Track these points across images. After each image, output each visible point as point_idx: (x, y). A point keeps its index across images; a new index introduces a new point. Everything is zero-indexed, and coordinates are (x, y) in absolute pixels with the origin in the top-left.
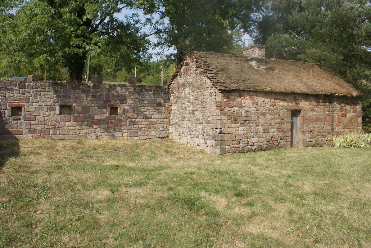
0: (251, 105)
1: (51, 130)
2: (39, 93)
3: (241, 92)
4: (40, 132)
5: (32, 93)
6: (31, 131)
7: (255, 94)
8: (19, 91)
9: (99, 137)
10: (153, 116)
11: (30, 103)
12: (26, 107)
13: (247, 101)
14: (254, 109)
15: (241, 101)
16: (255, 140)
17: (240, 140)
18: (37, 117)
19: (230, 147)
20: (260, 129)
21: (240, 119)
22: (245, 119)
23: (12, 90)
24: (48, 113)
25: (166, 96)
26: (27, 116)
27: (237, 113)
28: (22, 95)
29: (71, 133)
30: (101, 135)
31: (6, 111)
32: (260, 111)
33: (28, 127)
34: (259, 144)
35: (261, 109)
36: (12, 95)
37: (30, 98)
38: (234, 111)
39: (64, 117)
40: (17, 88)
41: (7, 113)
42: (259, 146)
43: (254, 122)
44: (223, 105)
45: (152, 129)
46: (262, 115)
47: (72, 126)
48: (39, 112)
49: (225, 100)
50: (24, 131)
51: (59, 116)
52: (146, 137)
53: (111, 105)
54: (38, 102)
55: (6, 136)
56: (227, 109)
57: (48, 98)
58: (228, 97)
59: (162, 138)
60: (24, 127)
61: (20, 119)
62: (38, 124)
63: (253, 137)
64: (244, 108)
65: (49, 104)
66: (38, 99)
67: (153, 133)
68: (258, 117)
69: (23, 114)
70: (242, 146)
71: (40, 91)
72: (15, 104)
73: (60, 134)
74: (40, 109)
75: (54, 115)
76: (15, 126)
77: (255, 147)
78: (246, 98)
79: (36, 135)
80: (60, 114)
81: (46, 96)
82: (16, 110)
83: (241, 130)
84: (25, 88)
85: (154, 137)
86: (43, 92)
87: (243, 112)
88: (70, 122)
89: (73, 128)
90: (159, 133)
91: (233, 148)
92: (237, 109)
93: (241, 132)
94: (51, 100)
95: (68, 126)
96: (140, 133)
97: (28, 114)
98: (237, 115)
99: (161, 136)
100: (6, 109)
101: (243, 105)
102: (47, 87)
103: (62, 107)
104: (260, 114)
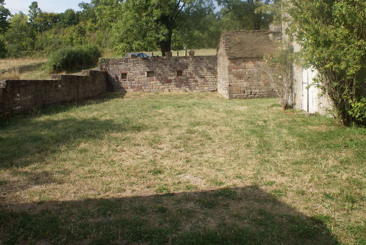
0: (254, 67)
1: (143, 87)
2: (135, 65)
3: (245, 59)
4: (137, 87)
5: (131, 65)
6: (132, 87)
7: (257, 59)
8: (125, 64)
9: (171, 91)
10: (206, 76)
11: (131, 71)
12: (129, 73)
13: (250, 65)
14: (256, 70)
15: (245, 65)
16: (257, 91)
17: (245, 90)
18: (135, 79)
19: (236, 95)
20: (262, 83)
21: (244, 77)
22: (248, 77)
23: (121, 64)
24: (140, 76)
25: (215, 63)
26: (130, 79)
27: (241, 73)
28: (127, 67)
29: (154, 88)
30: (172, 89)
31: (119, 76)
32: (261, 71)
33: (130, 85)
34: (261, 94)
35: (262, 70)
36: (121, 67)
37: (131, 68)
38: (239, 72)
39: (150, 78)
40: (124, 63)
41: (120, 77)
42: (260, 95)
43: (256, 78)
44: (231, 68)
45: (205, 85)
46: (263, 74)
47: (155, 84)
48: (135, 76)
49: (233, 64)
50: (129, 87)
51: (147, 78)
52: (201, 90)
53: (177, 70)
54: (135, 70)
55: (120, 90)
56: (233, 70)
57: (140, 67)
58: (234, 63)
59: (213, 91)
60: (128, 85)
61: (126, 80)
62: (135, 83)
63: (256, 89)
64: (248, 69)
65: (141, 71)
66: (135, 69)
67: (206, 88)
68: (260, 76)
69: (127, 78)
70: (246, 94)
71: (136, 64)
72: (123, 72)
73: (148, 89)
74: (136, 74)
75: (144, 78)
76: (124, 84)
77: (258, 96)
78: (249, 63)
79: (135, 89)
80: (148, 76)
81: (139, 66)
82: (124, 75)
83: (245, 84)
84: (128, 62)
85: (207, 90)
86: (137, 64)
87: (246, 72)
88: (154, 82)
89: (155, 85)
90: (210, 87)
91: (239, 95)
92: (241, 70)
93: (246, 85)
94: (142, 68)
95: (152, 84)
96: (197, 88)
97: (130, 78)
98: (242, 74)
99: (212, 90)
100: (119, 75)
101: (247, 67)
102: (139, 61)
103: (148, 72)
104: (261, 73)
